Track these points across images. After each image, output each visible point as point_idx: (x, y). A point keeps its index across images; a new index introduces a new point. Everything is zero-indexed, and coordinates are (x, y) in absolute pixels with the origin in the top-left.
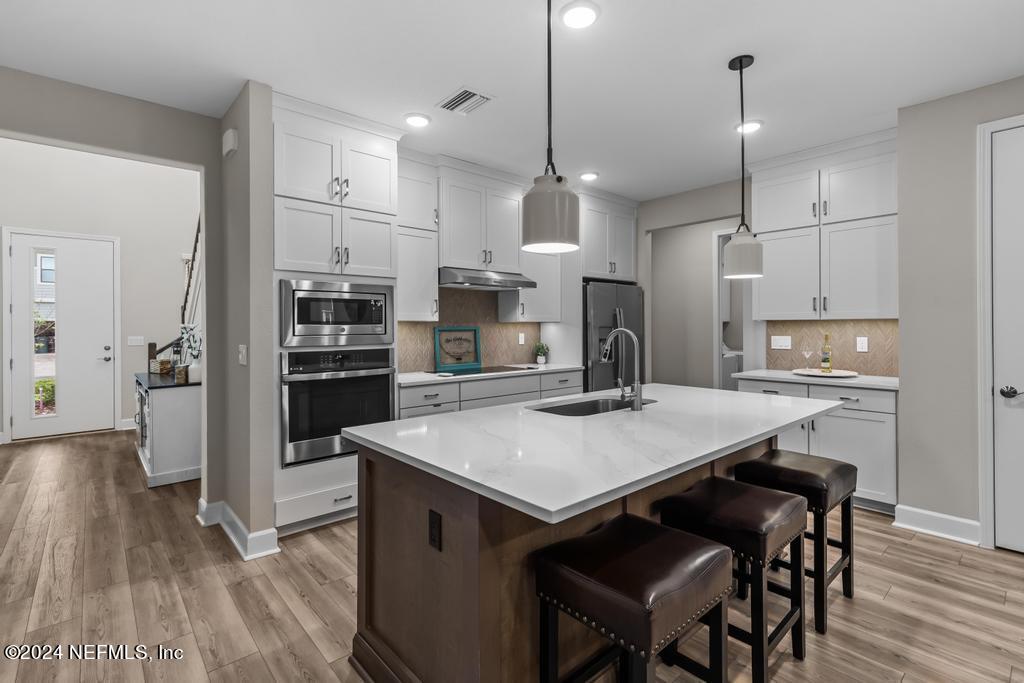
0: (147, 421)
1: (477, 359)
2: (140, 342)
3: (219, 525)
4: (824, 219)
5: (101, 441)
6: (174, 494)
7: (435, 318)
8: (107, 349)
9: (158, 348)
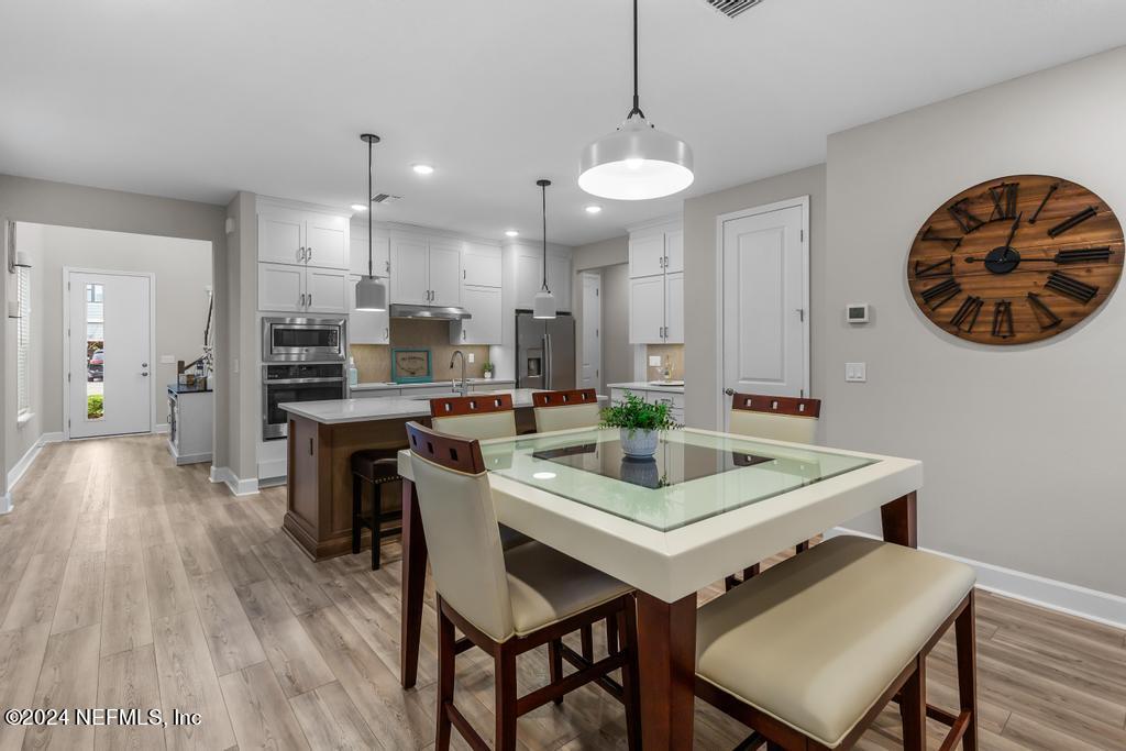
0: (177, 416)
1: (429, 373)
2: (172, 360)
3: (223, 483)
4: (668, 271)
5: (141, 440)
6: (195, 468)
7: (387, 342)
8: (145, 366)
9: (186, 365)
